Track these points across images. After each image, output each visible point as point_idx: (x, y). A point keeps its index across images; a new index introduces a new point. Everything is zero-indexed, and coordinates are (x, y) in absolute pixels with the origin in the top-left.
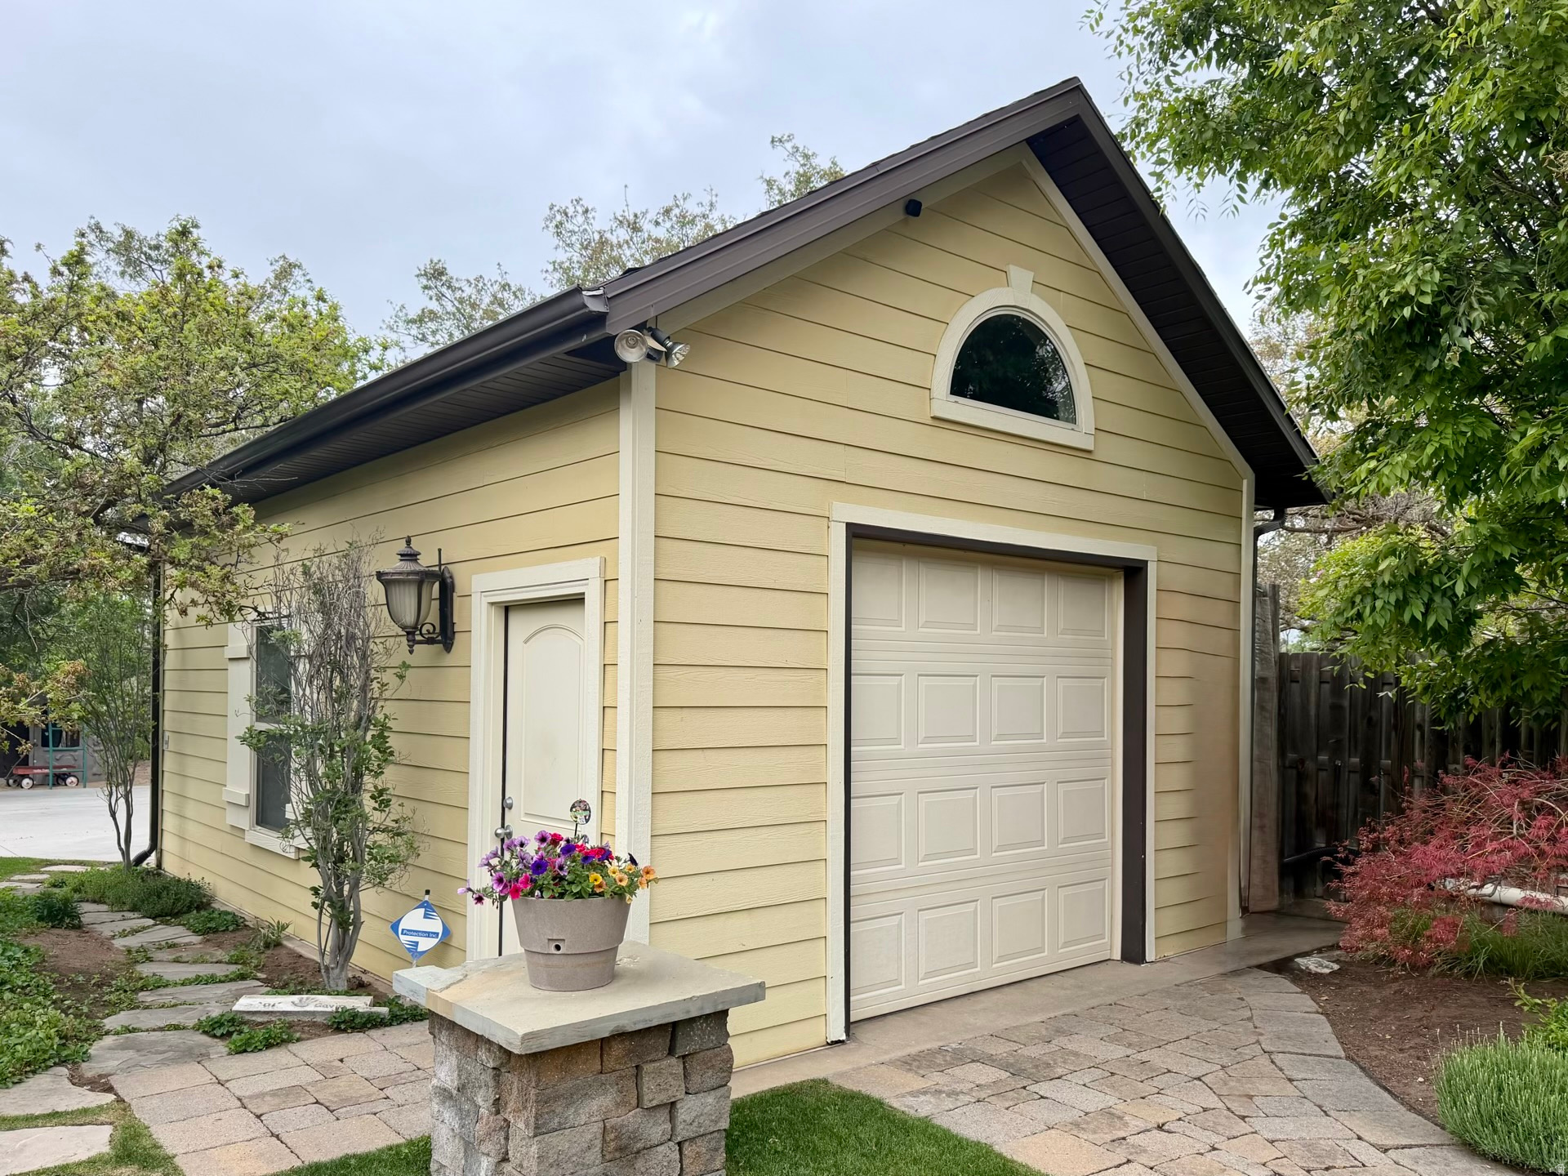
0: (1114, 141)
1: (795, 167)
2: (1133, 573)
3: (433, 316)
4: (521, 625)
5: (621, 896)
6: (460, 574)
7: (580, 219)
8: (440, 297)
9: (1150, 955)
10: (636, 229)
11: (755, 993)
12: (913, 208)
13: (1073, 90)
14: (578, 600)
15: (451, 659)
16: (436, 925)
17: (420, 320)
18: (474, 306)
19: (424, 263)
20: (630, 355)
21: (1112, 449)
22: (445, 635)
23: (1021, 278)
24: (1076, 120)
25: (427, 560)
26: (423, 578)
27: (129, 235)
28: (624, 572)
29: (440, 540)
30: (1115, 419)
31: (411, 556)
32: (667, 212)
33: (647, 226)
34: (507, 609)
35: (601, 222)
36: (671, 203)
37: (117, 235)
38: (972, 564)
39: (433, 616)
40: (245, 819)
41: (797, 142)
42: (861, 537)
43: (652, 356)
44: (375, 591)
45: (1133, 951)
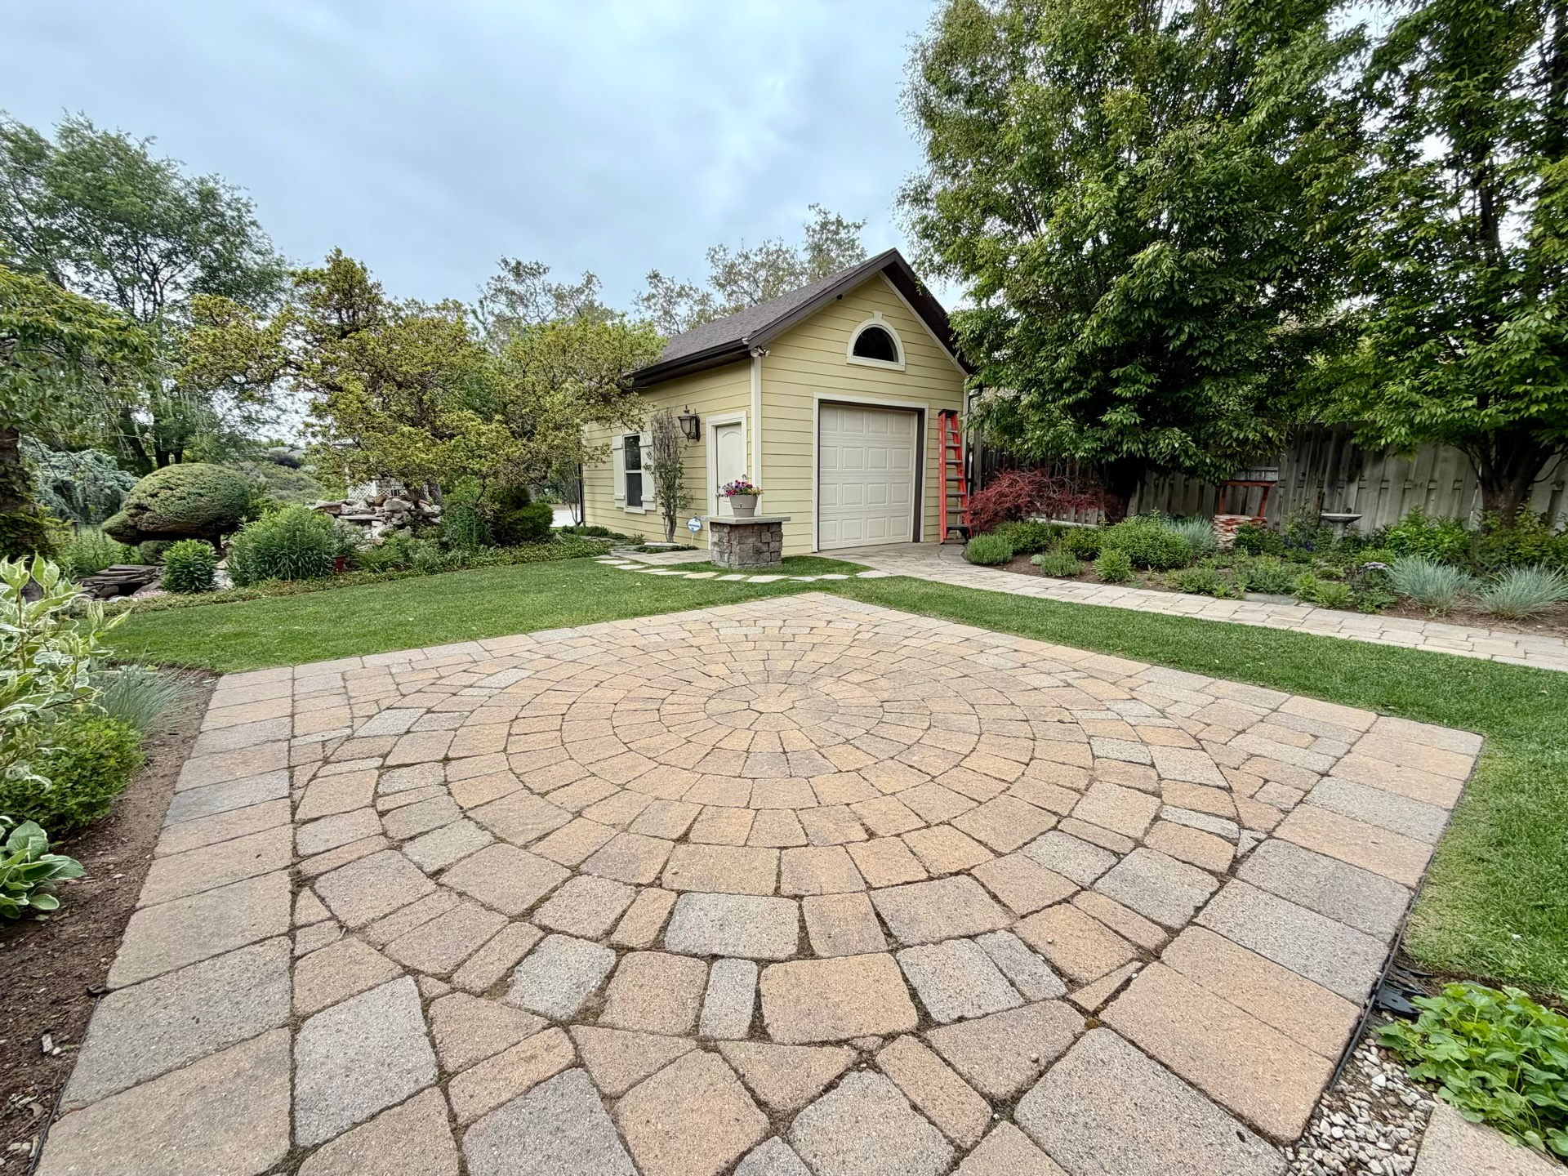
0: (909, 267)
1: (820, 219)
2: (920, 412)
3: (654, 296)
4: (721, 432)
5: (756, 495)
6: (701, 417)
7: (722, 253)
8: (656, 286)
9: (922, 539)
10: (747, 257)
11: (788, 519)
12: (840, 297)
13: (894, 253)
14: (739, 424)
15: (699, 444)
16: (698, 523)
17: (648, 299)
18: (672, 291)
19: (649, 272)
20: (755, 355)
21: (911, 370)
22: (697, 436)
23: (878, 314)
24: (895, 263)
25: (692, 413)
26: (692, 418)
27: (519, 263)
28: (753, 415)
29: (695, 406)
30: (913, 359)
31: (687, 412)
32: (761, 250)
33: (752, 257)
34: (717, 427)
35: (731, 257)
36: (762, 245)
37: (513, 264)
38: (863, 411)
39: (694, 431)
40: (624, 504)
41: (821, 207)
42: (824, 404)
43: (760, 355)
44: (677, 423)
45: (916, 539)
